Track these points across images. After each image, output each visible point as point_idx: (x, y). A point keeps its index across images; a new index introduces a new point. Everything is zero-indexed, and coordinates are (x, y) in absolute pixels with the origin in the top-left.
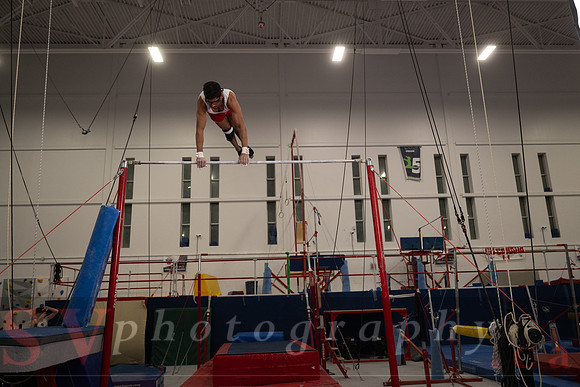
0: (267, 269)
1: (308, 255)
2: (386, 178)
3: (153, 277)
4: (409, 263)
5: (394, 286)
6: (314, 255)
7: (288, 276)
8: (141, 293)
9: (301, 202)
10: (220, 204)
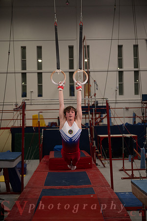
10: (43, 73)
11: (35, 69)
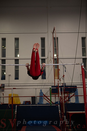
0: (41, 92)
1: (60, 86)
10: (19, 60)
11: (13, 56)
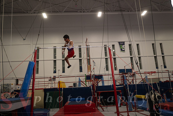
0: (80, 79)
1: (92, 75)
2: (114, 52)
3: (45, 83)
4: (122, 77)
5: (117, 84)
6: (93, 75)
7: (86, 81)
8: (42, 87)
9: (89, 59)
11: (61, 58)
